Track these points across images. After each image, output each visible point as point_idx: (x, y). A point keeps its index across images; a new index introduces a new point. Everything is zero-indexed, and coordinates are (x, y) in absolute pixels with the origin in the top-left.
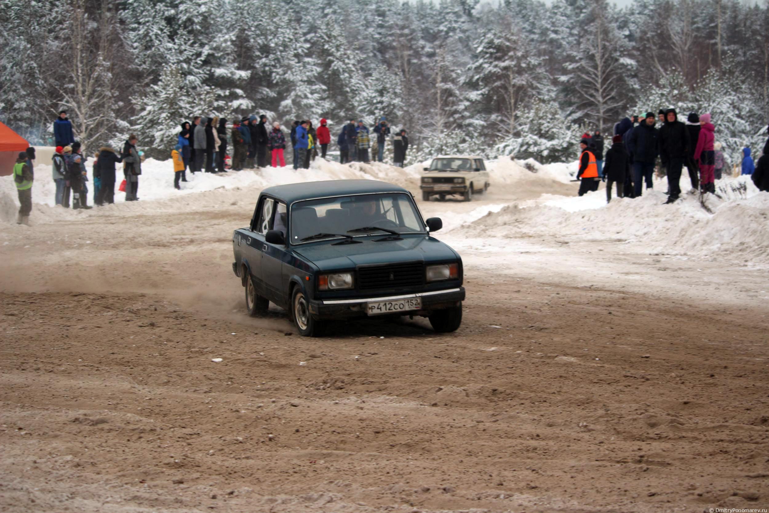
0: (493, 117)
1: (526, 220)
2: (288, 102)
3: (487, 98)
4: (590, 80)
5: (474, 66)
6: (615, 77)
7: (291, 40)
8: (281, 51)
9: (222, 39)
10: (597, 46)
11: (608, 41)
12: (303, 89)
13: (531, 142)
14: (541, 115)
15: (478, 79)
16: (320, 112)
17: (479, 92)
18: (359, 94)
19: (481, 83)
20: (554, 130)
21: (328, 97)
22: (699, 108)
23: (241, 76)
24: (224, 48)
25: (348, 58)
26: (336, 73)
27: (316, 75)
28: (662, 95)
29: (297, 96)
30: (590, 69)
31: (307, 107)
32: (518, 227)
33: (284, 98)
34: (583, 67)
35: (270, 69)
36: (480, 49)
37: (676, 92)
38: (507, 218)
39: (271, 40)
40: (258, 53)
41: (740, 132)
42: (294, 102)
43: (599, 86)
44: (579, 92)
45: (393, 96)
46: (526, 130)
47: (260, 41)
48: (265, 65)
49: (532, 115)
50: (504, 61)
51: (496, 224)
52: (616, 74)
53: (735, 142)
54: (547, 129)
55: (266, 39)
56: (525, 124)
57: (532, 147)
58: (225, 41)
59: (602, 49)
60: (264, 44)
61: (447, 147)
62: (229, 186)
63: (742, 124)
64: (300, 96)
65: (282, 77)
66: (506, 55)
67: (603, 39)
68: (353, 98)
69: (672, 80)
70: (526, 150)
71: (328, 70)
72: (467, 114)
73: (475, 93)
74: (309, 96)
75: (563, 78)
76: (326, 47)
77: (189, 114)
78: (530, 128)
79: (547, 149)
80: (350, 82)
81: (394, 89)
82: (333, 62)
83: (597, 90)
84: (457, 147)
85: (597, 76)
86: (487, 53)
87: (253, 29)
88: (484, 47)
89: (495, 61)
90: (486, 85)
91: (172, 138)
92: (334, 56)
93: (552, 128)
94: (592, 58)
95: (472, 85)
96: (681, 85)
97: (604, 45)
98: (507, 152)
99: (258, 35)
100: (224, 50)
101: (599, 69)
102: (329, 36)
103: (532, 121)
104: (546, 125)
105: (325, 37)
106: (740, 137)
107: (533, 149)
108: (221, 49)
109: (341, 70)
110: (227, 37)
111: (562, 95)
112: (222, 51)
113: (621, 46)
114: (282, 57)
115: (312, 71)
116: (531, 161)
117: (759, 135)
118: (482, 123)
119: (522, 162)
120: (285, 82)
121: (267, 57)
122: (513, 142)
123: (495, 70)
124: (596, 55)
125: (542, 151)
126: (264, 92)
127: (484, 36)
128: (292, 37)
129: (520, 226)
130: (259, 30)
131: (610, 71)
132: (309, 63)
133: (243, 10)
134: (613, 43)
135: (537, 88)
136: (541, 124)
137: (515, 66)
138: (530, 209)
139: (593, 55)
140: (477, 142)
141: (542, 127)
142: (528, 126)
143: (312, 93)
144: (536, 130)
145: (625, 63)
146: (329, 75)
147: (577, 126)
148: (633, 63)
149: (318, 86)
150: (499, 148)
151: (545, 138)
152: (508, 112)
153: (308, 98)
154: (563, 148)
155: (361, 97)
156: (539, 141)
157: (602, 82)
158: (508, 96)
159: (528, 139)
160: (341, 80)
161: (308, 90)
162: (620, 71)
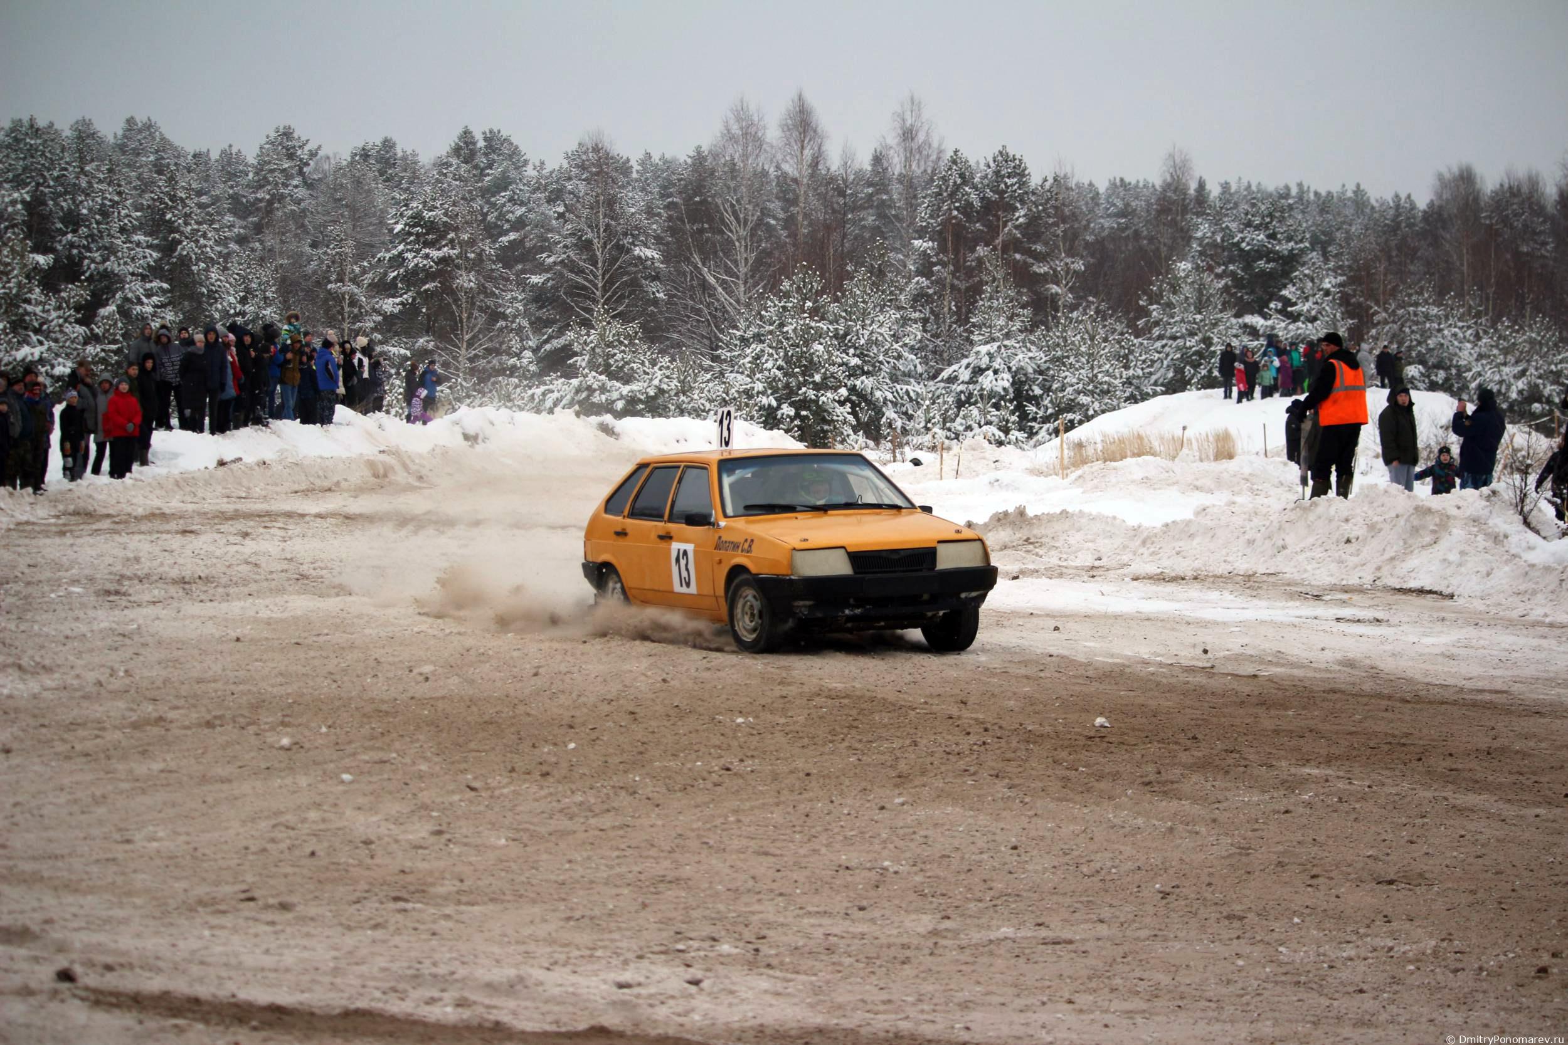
0: (421, 341)
2: (110, 310)
3: (409, 311)
4: (584, 282)
5: (388, 256)
6: (625, 278)
7: (115, 204)
8: (98, 223)
9: (7, 200)
10: (597, 226)
11: (612, 218)
12: (135, 288)
13: (595, 386)
14: (611, 339)
15: (395, 278)
17: (398, 300)
18: (221, 297)
19: (400, 285)
20: (632, 365)
21: (171, 303)
22: (846, 334)
23: (38, 263)
24: (10, 214)
25: (204, 236)
26: (185, 262)
27: (152, 263)
28: (784, 308)
29: (126, 299)
30: (586, 265)
33: (105, 304)
34: (573, 261)
35: (80, 252)
36: (399, 227)
37: (809, 304)
39: (81, 202)
40: (59, 225)
41: (904, 374)
42: (119, 309)
43: (598, 293)
45: (262, 304)
46: (584, 364)
47: (64, 204)
48: (72, 245)
50: (439, 249)
52: (628, 273)
53: (907, 393)
54: (621, 364)
55: (74, 200)
56: (582, 355)
57: (597, 393)
58: (14, 203)
59: (605, 231)
60: (70, 209)
62: (246, 458)
63: (912, 361)
64: (129, 300)
65: (101, 268)
66: (443, 237)
67: (605, 216)
68: (211, 305)
69: (802, 284)
70: (587, 398)
71: (171, 256)
72: (378, 336)
73: (391, 300)
74: (145, 300)
75: (536, 279)
76: (168, 216)
78: (589, 362)
79: (622, 397)
80: (208, 278)
81: (264, 291)
82: (180, 242)
83: (595, 301)
85: (596, 277)
86: (410, 234)
87: (52, 183)
88: (406, 225)
89: (424, 247)
90: (409, 290)
91: (14, 368)
92: (182, 233)
93: (627, 363)
94: (585, 246)
95: (385, 288)
96: (819, 293)
97: (608, 225)
99: (61, 195)
100: (10, 218)
101: (600, 265)
102: (173, 198)
103: (593, 349)
104: (619, 356)
105: (167, 200)
106: (908, 383)
107: (598, 398)
108: (6, 216)
109: (194, 257)
110: (16, 195)
112: (6, 220)
113: (636, 228)
114: (100, 232)
115: (145, 257)
116: (608, 418)
117: (942, 381)
118: (403, 351)
119: (595, 420)
120: (107, 275)
121: (74, 231)
122: (563, 384)
123: (425, 262)
124: (596, 241)
125: (614, 402)
127: (406, 205)
128: (116, 198)
130: (62, 185)
131: (617, 269)
132: (138, 244)
133: (37, 150)
134: (622, 221)
135: (493, 294)
136: (609, 356)
137: (457, 257)
139: (589, 242)
140: (464, 384)
141: (611, 361)
142: (587, 358)
143: (148, 296)
144: (601, 365)
145: (642, 255)
146: (173, 264)
147: (667, 359)
148: (656, 256)
149: (154, 284)
150: (533, 395)
151: (617, 379)
152: (456, 335)
153: (142, 304)
154: (648, 397)
155: (225, 304)
156: (609, 384)
157: (604, 286)
158: (458, 306)
159: (590, 380)
160: (193, 274)
161: (141, 290)
162: (634, 269)
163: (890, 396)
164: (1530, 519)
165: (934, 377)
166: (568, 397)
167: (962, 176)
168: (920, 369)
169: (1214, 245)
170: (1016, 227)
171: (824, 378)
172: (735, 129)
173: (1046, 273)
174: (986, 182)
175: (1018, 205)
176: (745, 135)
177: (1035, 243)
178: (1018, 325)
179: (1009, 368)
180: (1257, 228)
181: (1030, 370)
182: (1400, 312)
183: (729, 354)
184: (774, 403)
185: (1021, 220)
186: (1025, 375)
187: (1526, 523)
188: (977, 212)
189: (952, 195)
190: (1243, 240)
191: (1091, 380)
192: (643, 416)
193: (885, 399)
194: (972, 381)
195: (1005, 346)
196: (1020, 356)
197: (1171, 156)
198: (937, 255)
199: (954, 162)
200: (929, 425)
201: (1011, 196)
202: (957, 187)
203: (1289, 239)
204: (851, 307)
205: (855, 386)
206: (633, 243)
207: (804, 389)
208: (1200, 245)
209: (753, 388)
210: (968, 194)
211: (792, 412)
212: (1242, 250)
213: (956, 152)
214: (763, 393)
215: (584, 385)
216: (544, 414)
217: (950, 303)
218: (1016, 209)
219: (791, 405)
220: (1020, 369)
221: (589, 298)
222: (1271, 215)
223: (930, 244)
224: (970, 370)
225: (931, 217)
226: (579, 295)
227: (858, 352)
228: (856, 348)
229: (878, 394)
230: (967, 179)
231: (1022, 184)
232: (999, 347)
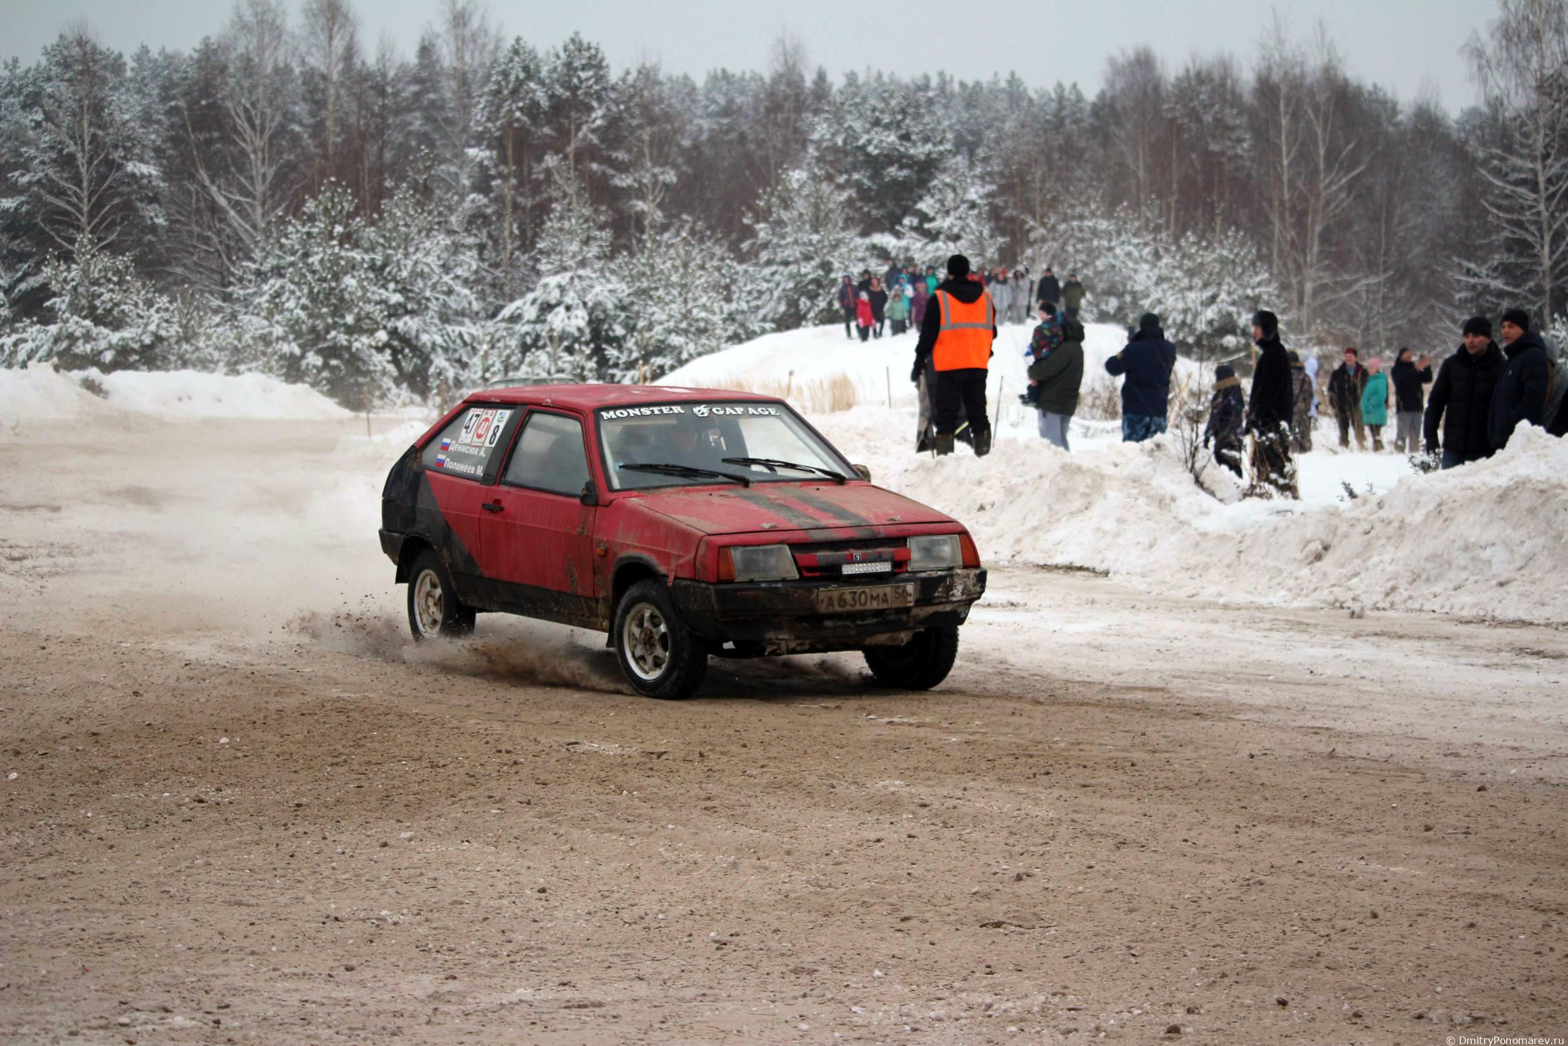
6: (116, 201)
10: (81, 137)
11: (99, 127)
13: (78, 334)
14: (96, 275)
20: (123, 307)
22: (385, 265)
28: (309, 234)
30: (68, 185)
34: (51, 181)
37: (339, 229)
41: (457, 313)
43: (84, 220)
46: (64, 307)
52: (120, 194)
53: (461, 335)
54: (109, 305)
56: (61, 295)
57: (80, 342)
59: (91, 143)
63: (466, 296)
67: (91, 124)
69: (330, 205)
70: (69, 349)
75: (7, 204)
78: (71, 304)
79: (110, 347)
85: (80, 199)
93: (117, 305)
94: (67, 162)
96: (351, 216)
97: (94, 137)
101: (85, 185)
103: (75, 288)
104: (106, 296)
106: (462, 324)
107: (81, 348)
113: (129, 138)
116: (93, 373)
117: (503, 320)
119: (77, 374)
122: (39, 332)
124: (79, 155)
125: (101, 352)
131: (106, 190)
134: (111, 131)
139: (72, 157)
141: (97, 303)
142: (67, 299)
145: (137, 171)
148: (154, 173)
151: (106, 325)
154: (143, 346)
156: (95, 331)
157: (91, 211)
159: (72, 326)
162: (125, 189)
163: (439, 340)
164: (1203, 477)
165: (494, 315)
166: (45, 348)
167: (526, 69)
168: (476, 306)
169: (835, 149)
170: (593, 131)
171: (358, 319)
172: (249, 16)
173: (630, 187)
174: (555, 76)
175: (595, 104)
176: (261, 23)
177: (616, 149)
178: (593, 250)
179: (585, 304)
180: (887, 127)
181: (610, 306)
182: (1062, 227)
183: (242, 292)
184: (297, 351)
185: (599, 122)
186: (604, 311)
187: (1198, 482)
188: (545, 113)
189: (515, 92)
190: (869, 142)
191: (685, 317)
192: (137, 369)
193: (434, 344)
194: (539, 320)
195: (580, 277)
196: (598, 289)
197: (781, 41)
198: (496, 166)
199: (516, 52)
200: (488, 375)
201: (586, 94)
202: (520, 83)
203: (926, 140)
204: (390, 231)
205: (396, 329)
206: (125, 158)
207: (333, 333)
208: (817, 149)
209: (271, 333)
210: (534, 91)
211: (319, 361)
212: (868, 155)
213: (518, 40)
214: (284, 339)
215: (64, 333)
216: (16, 368)
217: (511, 225)
218: (591, 109)
219: (319, 352)
220: (598, 304)
221: (72, 226)
222: (903, 112)
223: (488, 153)
224: (536, 307)
225: (489, 120)
226: (60, 222)
227: (400, 287)
228: (397, 282)
229: (425, 338)
230: (530, 73)
231: (599, 79)
232: (572, 279)
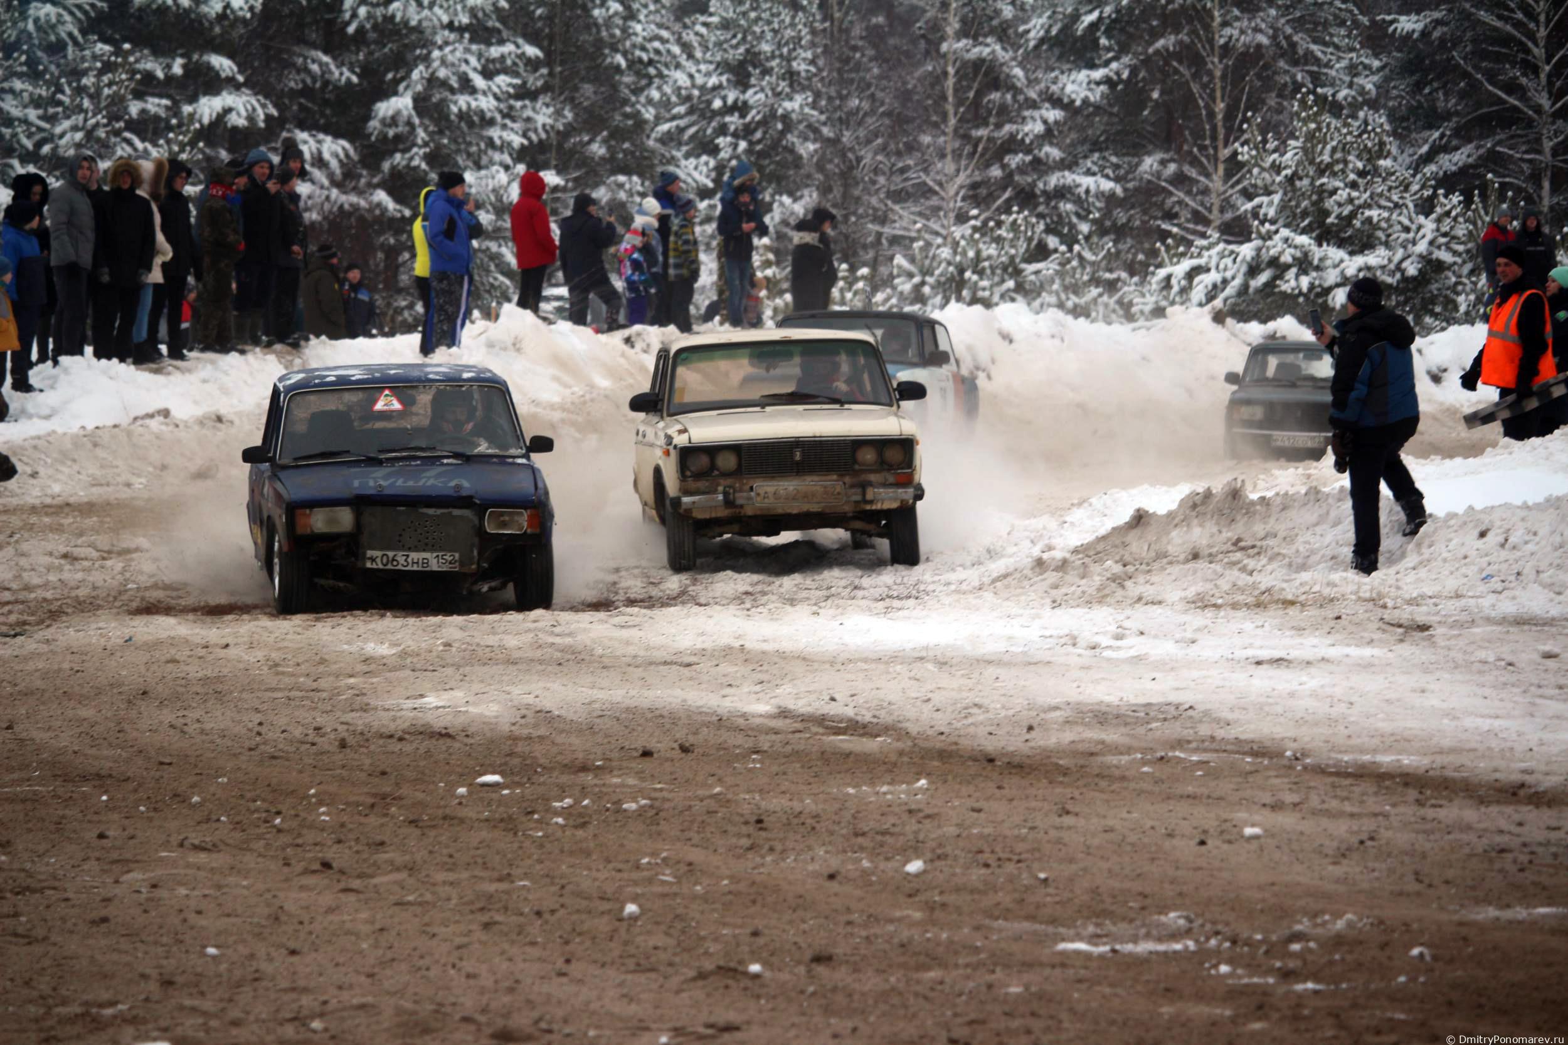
0: (1149, 163)
1: (1270, 542)
2: (401, 103)
3: (1126, 95)
4: (1509, 28)
15: (1093, 26)
16: (517, 141)
17: (1098, 74)
18: (661, 75)
19: (1104, 41)
21: (546, 88)
29: (432, 81)
31: (471, 125)
32: (1243, 569)
33: (390, 91)
38: (1200, 534)
42: (420, 102)
44: (1466, 75)
45: (783, 85)
49: (1290, 158)
51: (1161, 555)
61: (981, 273)
62: (182, 411)
64: (444, 84)
65: (380, 12)
68: (637, 91)
72: (1053, 152)
73: (1083, 75)
74: (479, 82)
77: (39, 145)
80: (627, 33)
81: (789, 60)
84: (1017, 272)
90: (1123, 50)
95: (1073, 48)
98: (1198, 293)
111: (1400, 87)
118: (1107, 185)
120: (389, 29)
126: (315, 68)
129: (1251, 563)
135: (1309, 58)
136: (1323, 193)
138: (1287, 503)
140: (1088, 255)
143: (488, 74)
144: (1305, 214)
147: (1456, 198)
149: (509, 48)
150: (1169, 278)
152: (1203, 148)
153: (473, 91)
155: (668, 89)
158: (1204, 86)
160: (596, 25)
161: (473, 61)
